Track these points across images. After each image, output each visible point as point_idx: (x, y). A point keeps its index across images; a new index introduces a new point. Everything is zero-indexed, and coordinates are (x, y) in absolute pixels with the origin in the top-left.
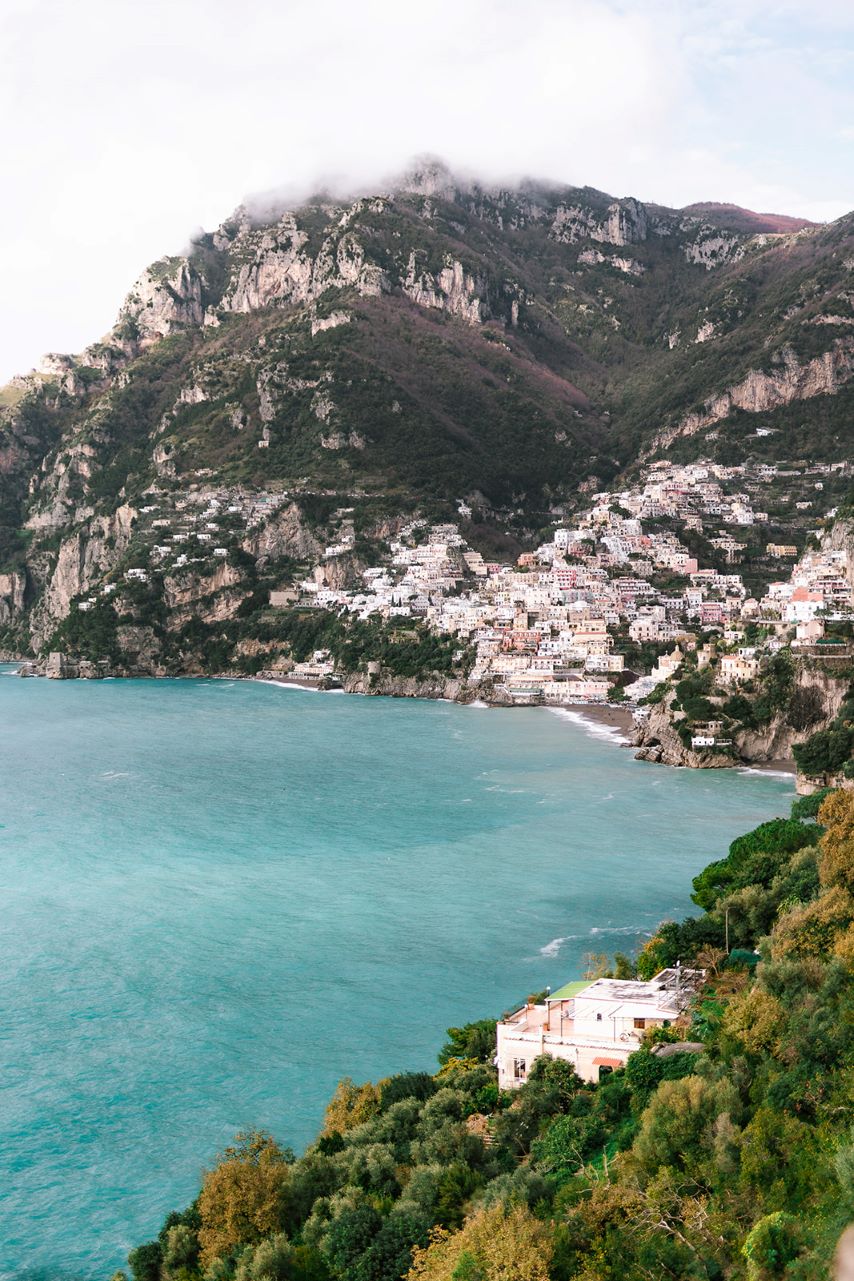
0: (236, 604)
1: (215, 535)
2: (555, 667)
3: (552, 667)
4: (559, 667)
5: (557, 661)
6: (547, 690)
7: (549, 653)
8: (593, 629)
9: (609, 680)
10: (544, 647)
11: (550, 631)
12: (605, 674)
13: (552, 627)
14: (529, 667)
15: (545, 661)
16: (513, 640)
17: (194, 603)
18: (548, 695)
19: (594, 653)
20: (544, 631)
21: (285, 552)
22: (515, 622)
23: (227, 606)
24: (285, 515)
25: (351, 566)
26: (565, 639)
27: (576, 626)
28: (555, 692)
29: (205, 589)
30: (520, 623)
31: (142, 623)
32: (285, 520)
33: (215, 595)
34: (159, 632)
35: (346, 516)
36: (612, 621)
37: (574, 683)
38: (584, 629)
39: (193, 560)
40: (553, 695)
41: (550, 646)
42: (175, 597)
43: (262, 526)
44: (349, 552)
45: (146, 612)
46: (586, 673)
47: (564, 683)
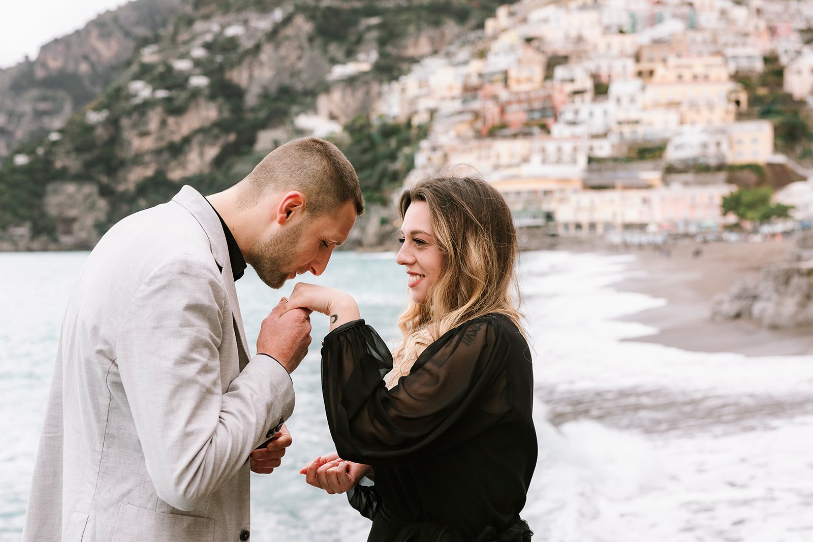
0: (212, 152)
1: (197, 63)
2: (591, 160)
3: (582, 161)
4: (600, 160)
5: (597, 143)
6: (564, 214)
7: (579, 130)
8: (695, 77)
9: (730, 181)
10: (569, 116)
11: (588, 84)
12: (720, 167)
13: (595, 77)
14: (526, 160)
15: (567, 147)
16: (503, 111)
17: (158, 152)
18: (566, 226)
19: (693, 123)
20: (577, 86)
21: (286, 81)
22: (513, 74)
23: (201, 154)
24: (289, 31)
25: (368, 93)
26: (625, 101)
27: (651, 73)
28: (584, 219)
29: (173, 132)
30: (525, 73)
31: (81, 178)
32: (287, 38)
33: (187, 140)
34: (105, 191)
35: (369, 28)
36: (744, 64)
37: (635, 196)
38: (671, 75)
39: (161, 94)
40: (579, 226)
41: (583, 115)
42: (129, 143)
43: (257, 48)
44: (365, 73)
45: (88, 165)
46: (670, 170)
47: (607, 195)
